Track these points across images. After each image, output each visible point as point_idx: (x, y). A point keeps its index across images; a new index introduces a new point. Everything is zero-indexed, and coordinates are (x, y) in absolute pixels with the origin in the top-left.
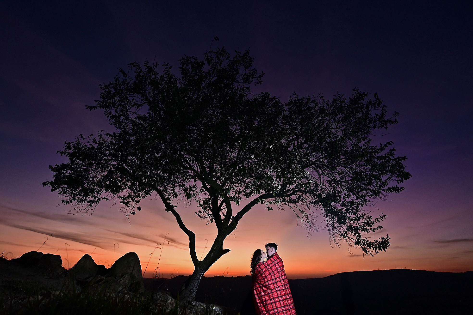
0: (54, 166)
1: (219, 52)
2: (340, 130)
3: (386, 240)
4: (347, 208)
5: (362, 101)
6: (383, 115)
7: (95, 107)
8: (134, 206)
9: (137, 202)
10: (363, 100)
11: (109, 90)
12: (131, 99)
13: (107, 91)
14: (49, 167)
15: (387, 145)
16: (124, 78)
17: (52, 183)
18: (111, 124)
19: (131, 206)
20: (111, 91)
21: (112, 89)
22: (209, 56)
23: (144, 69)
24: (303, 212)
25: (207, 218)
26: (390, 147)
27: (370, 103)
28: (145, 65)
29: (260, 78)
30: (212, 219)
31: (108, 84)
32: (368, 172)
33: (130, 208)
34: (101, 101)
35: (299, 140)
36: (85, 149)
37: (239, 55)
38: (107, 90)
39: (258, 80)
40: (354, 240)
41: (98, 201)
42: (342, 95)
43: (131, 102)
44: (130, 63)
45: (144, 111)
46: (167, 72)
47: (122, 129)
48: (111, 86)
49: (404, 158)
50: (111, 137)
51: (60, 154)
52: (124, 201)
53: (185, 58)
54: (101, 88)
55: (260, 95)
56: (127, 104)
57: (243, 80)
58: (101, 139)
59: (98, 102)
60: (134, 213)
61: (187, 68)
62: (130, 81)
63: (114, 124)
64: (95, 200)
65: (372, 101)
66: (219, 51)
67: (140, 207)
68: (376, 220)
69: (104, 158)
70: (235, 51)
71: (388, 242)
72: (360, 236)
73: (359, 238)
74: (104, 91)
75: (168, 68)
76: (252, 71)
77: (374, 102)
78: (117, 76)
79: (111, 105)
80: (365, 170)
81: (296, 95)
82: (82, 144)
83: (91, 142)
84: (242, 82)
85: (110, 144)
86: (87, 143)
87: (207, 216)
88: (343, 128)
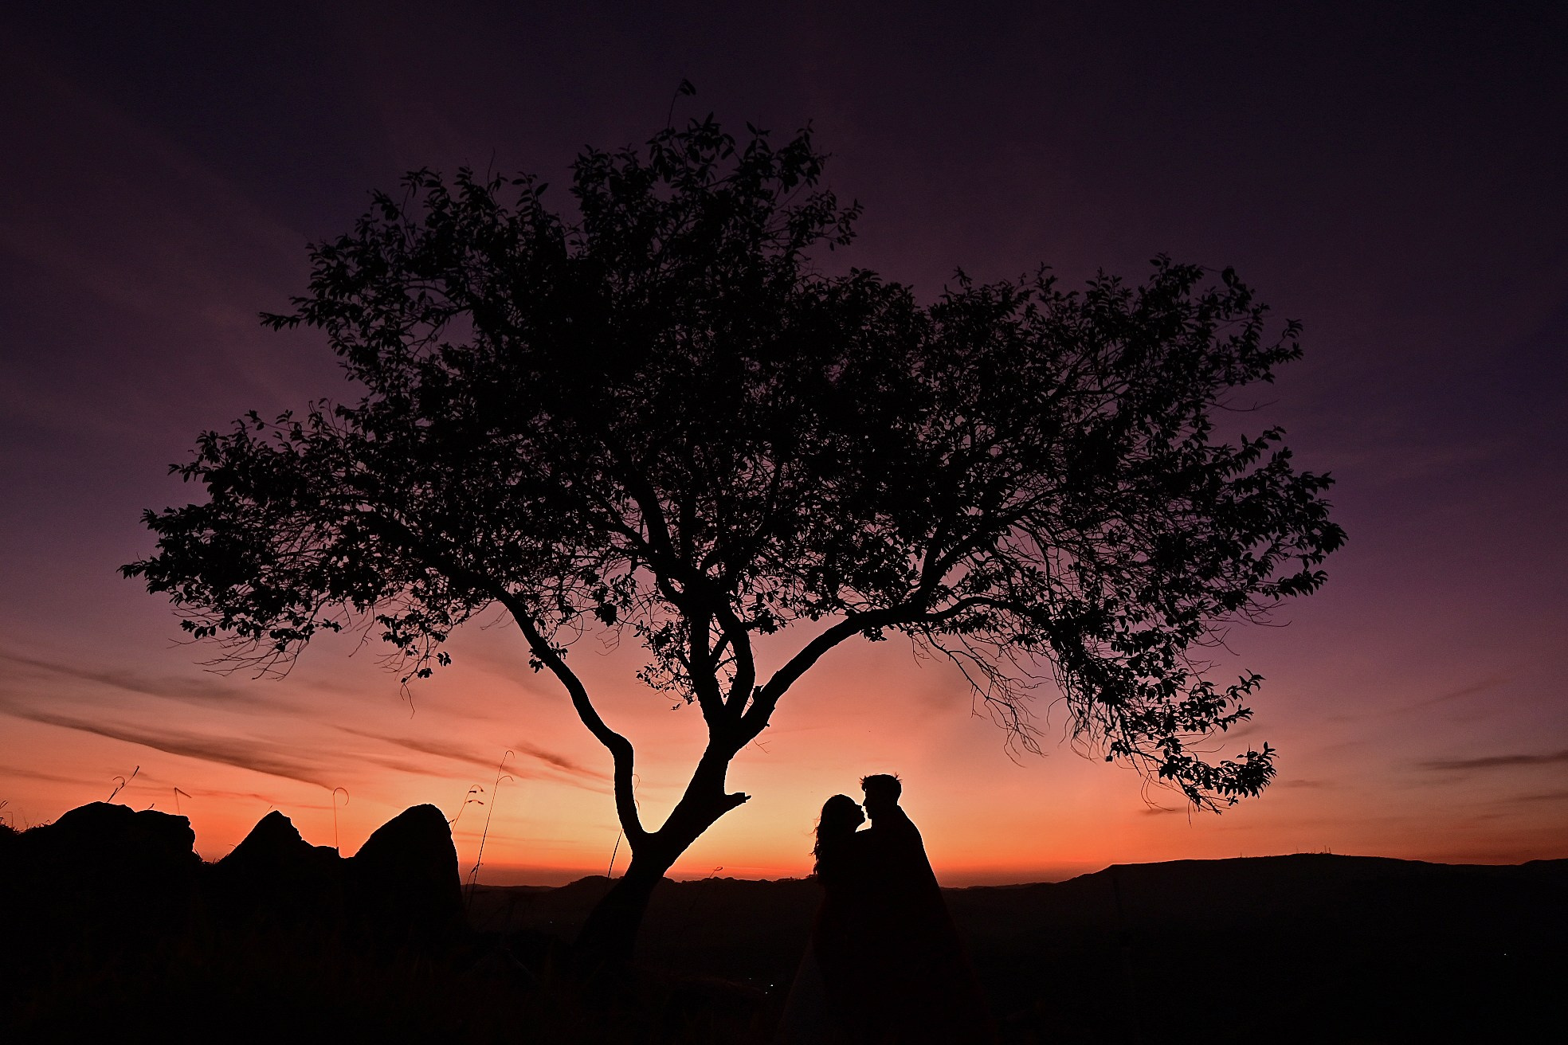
0: (160, 514)
1: (697, 133)
2: (1111, 396)
3: (1260, 759)
4: (1134, 655)
5: (1184, 298)
6: (1251, 335)
7: (294, 320)
8: (427, 652)
9: (440, 637)
10: (1188, 293)
11: (339, 262)
12: (413, 294)
13: (333, 268)
14: (141, 514)
15: (1266, 441)
16: (390, 223)
17: (152, 569)
18: (350, 376)
19: (416, 651)
20: (348, 267)
21: (349, 262)
22: (666, 150)
23: (455, 193)
24: (991, 671)
25: (673, 688)
26: (1276, 447)
27: (1213, 300)
28: (460, 179)
29: (847, 223)
30: (691, 694)
31: (337, 244)
32: (1203, 533)
33: (415, 657)
34: (311, 301)
35: (977, 432)
36: (266, 459)
37: (762, 141)
38: (334, 264)
39: (841, 230)
40: (1158, 761)
41: (307, 634)
42: (1116, 280)
43: (413, 304)
44: (408, 173)
45: (462, 332)
46: (528, 203)
47: (388, 395)
48: (345, 251)
49: (1325, 481)
50: (350, 422)
51: (182, 476)
52: (395, 632)
53: (590, 158)
54: (312, 255)
55: (846, 278)
56: (402, 311)
57: (789, 231)
58: (320, 428)
59: (304, 303)
60: (426, 673)
61: (599, 190)
62: (410, 233)
63: (361, 378)
64: (294, 628)
65: (1216, 294)
66: (695, 130)
67: (446, 654)
68: (1229, 693)
69: (330, 492)
70: (750, 127)
71: (1270, 769)
72: (1177, 748)
73: (1173, 754)
74: (324, 266)
75: (534, 191)
76: (820, 199)
77: (1224, 298)
78: (367, 215)
79: (348, 314)
80: (1195, 528)
81: (964, 278)
82: (256, 444)
83: (287, 437)
84: (788, 238)
85: (348, 445)
86: (270, 439)
87: (673, 683)
88: (1120, 391)
